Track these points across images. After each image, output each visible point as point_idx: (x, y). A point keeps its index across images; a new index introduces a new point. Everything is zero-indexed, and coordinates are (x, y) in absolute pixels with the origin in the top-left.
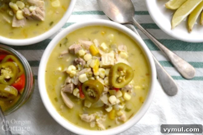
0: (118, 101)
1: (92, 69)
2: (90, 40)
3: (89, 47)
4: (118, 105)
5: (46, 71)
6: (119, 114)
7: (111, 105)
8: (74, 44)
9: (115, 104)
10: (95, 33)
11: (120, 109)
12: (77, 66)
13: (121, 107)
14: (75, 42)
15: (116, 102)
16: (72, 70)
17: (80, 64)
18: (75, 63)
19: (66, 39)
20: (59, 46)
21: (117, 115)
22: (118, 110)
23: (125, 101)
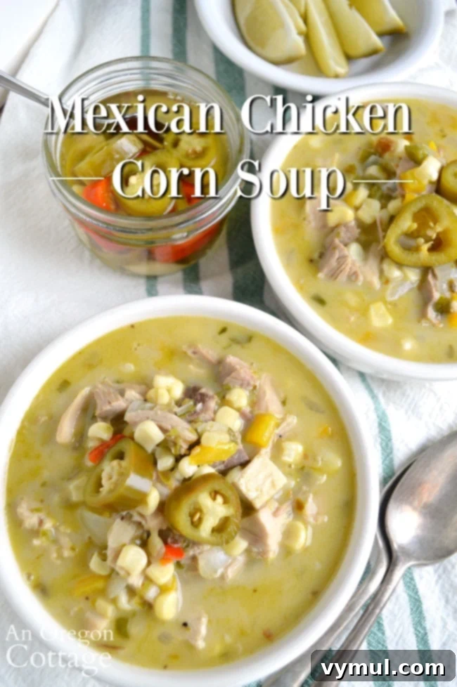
1: (197, 443)
2: (284, 403)
3: (262, 411)
4: (124, 585)
5: (132, 326)
6: (101, 603)
7: (112, 566)
8: (246, 364)
9: (122, 573)
10: (312, 406)
11: (114, 601)
12: (187, 400)
13: (124, 602)
14: (254, 365)
15: (128, 574)
16: (169, 391)
17: (195, 404)
18: (193, 393)
19: (250, 339)
20: (219, 329)
21: (94, 603)
22: (112, 596)
23: (148, 607)
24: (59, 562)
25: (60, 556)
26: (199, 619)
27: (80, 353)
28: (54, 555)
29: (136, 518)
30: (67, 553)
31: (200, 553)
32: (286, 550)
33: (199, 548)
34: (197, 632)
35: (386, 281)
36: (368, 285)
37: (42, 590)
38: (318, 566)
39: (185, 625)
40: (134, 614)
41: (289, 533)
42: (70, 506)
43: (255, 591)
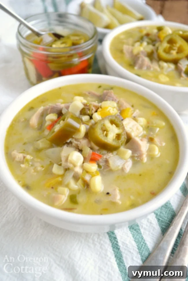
0: (78, 170)
2: (132, 106)
5: (60, 88)
6: (61, 189)
7: (66, 165)
10: (145, 107)
11: (67, 186)
13: (75, 186)
21: (56, 189)
22: (66, 183)
23: (87, 185)
24: (35, 174)
25: (36, 170)
26: (115, 190)
27: (38, 98)
28: (33, 171)
29: (75, 142)
30: (39, 168)
31: (109, 158)
32: (151, 157)
33: (108, 155)
34: (115, 196)
35: (162, 68)
36: (155, 70)
37: (27, 187)
38: (168, 162)
39: (108, 193)
40: (79, 192)
41: (150, 150)
42: (38, 151)
43: (140, 175)
